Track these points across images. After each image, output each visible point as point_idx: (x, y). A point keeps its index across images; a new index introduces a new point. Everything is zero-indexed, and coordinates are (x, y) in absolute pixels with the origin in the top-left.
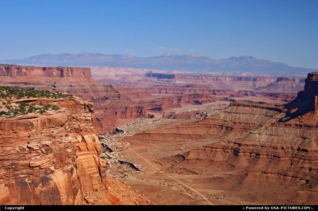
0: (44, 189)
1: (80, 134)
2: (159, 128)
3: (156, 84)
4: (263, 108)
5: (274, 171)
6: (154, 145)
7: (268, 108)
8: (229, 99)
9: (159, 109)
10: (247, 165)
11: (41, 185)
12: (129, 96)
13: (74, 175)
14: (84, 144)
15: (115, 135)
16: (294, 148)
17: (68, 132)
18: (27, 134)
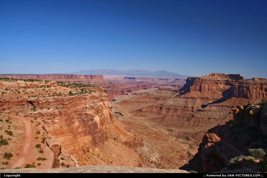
0: (92, 123)
1: (103, 102)
2: (131, 99)
3: (128, 81)
4: (171, 91)
5: (175, 115)
6: (129, 106)
7: (173, 91)
8: (157, 87)
9: (130, 91)
10: (165, 113)
11: (90, 121)
12: (118, 86)
13: (102, 117)
14: (104, 105)
15: (113, 102)
16: (183, 106)
17: (99, 101)
18: (84, 102)
